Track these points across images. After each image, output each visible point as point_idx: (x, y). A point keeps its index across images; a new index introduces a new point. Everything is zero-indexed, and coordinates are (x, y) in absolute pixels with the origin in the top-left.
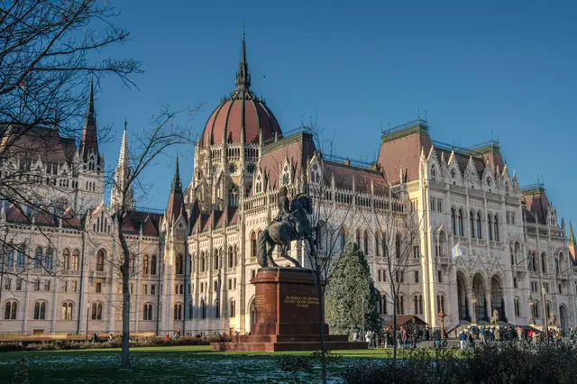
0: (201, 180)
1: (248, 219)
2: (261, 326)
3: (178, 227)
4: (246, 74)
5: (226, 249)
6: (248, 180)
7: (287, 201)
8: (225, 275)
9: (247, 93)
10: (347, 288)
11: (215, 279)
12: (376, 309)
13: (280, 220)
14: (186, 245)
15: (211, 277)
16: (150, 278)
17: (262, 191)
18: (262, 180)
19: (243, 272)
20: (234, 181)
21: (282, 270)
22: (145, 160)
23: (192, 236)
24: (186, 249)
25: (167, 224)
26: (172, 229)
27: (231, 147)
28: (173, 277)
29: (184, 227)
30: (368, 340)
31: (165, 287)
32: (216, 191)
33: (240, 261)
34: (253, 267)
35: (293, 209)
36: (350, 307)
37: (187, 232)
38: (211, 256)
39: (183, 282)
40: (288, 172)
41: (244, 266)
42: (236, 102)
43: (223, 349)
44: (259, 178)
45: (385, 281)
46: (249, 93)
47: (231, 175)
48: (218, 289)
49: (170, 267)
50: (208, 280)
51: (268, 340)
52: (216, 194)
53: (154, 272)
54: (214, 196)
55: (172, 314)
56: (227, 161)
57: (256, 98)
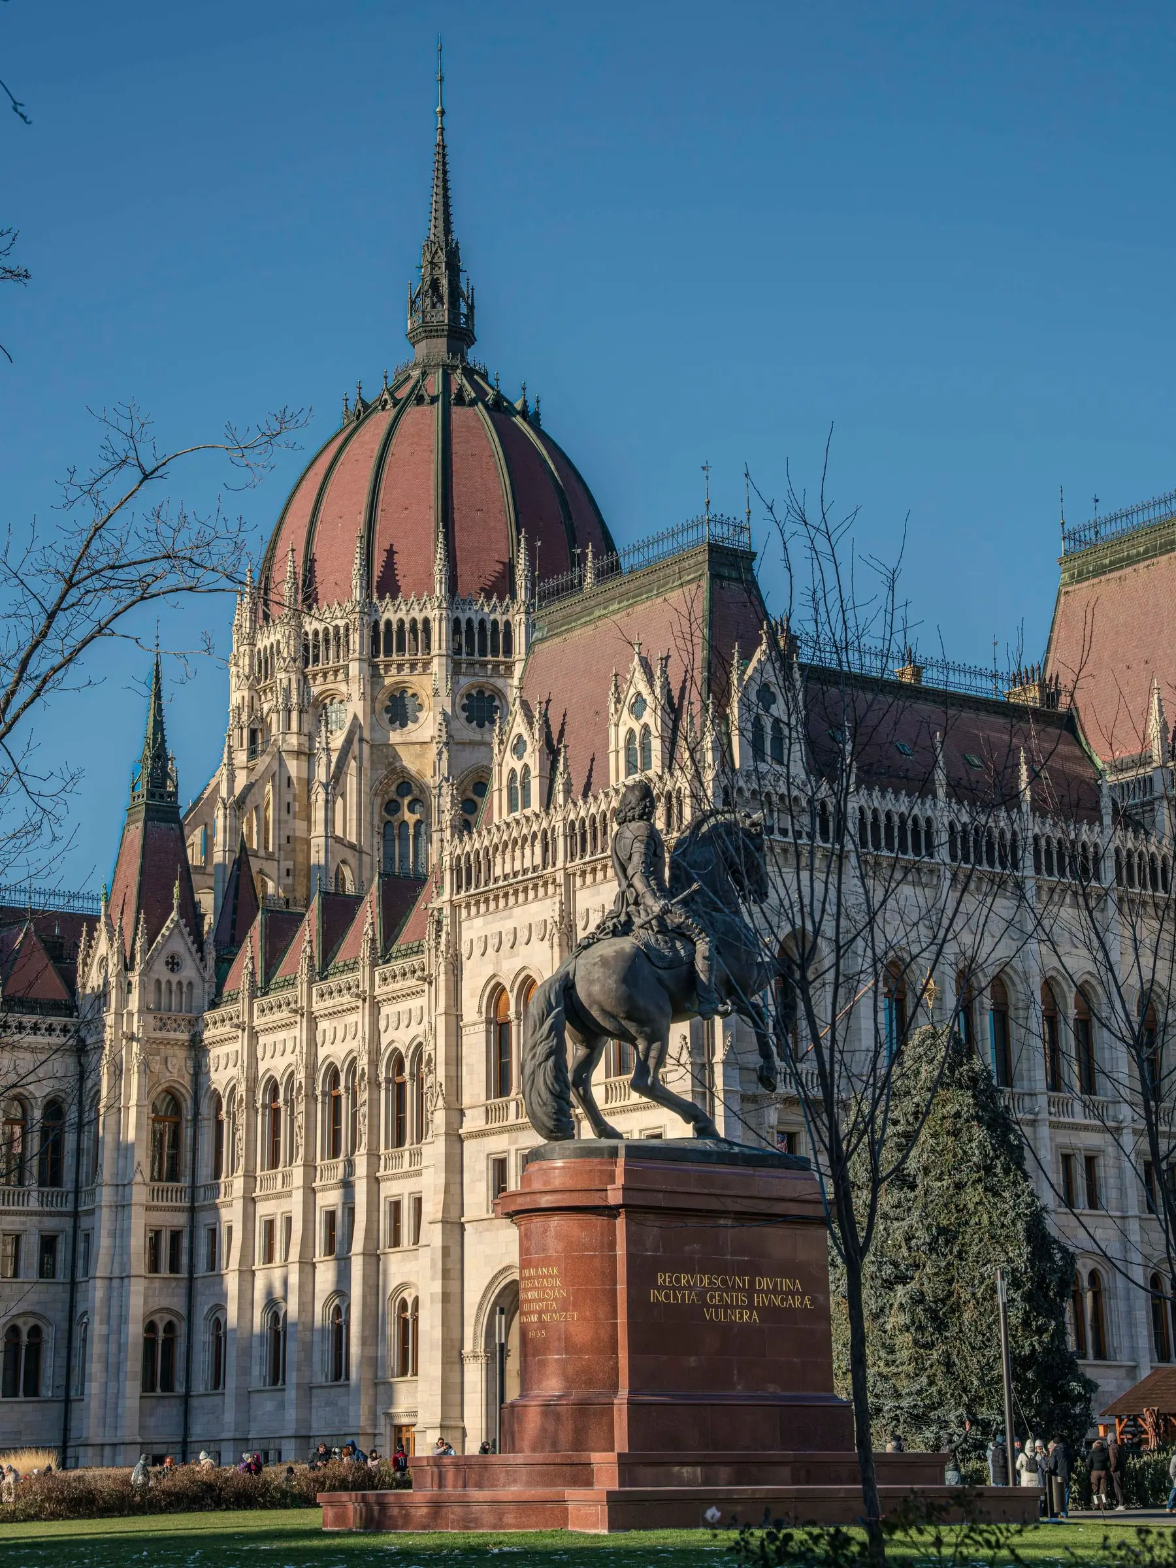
0: (263, 762)
1: (474, 929)
2: (549, 1409)
3: (161, 971)
4: (455, 293)
5: (374, 1063)
6: (471, 758)
7: (653, 842)
8: (374, 1181)
9: (458, 378)
10: (922, 1236)
11: (330, 1199)
12: (1060, 1332)
13: (624, 928)
14: (197, 1048)
15: (310, 1192)
16: (34, 1205)
17: (535, 805)
18: (532, 758)
19: (455, 1166)
20: (409, 761)
21: (639, 1153)
22: (40, 665)
23: (223, 1011)
24: (199, 1071)
25: (113, 960)
26: (135, 978)
27: (390, 613)
28: (140, 1194)
29: (189, 971)
30: (1027, 1480)
31: (104, 1242)
32: (329, 805)
33: (439, 1119)
34: (499, 1144)
35: (680, 878)
36: (941, 1326)
37: (202, 992)
38: (311, 1098)
39: (180, 1220)
40: (648, 717)
41: (455, 1139)
42: (413, 413)
43: (375, 1522)
44: (519, 748)
45: (1093, 1203)
46: (469, 372)
47: (395, 737)
48: (337, 1246)
49: (124, 1151)
50: (295, 1205)
51: (582, 1475)
52: (329, 822)
53: (51, 1175)
54: (319, 830)
55: (134, 1364)
56: (374, 676)
57: (499, 398)
